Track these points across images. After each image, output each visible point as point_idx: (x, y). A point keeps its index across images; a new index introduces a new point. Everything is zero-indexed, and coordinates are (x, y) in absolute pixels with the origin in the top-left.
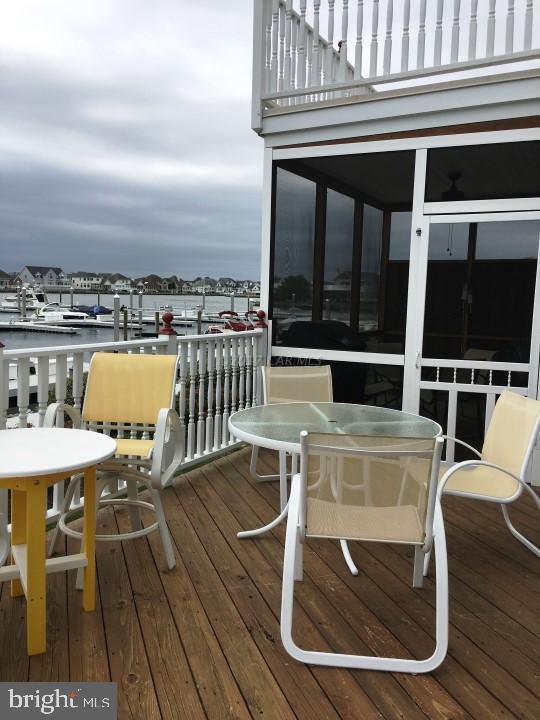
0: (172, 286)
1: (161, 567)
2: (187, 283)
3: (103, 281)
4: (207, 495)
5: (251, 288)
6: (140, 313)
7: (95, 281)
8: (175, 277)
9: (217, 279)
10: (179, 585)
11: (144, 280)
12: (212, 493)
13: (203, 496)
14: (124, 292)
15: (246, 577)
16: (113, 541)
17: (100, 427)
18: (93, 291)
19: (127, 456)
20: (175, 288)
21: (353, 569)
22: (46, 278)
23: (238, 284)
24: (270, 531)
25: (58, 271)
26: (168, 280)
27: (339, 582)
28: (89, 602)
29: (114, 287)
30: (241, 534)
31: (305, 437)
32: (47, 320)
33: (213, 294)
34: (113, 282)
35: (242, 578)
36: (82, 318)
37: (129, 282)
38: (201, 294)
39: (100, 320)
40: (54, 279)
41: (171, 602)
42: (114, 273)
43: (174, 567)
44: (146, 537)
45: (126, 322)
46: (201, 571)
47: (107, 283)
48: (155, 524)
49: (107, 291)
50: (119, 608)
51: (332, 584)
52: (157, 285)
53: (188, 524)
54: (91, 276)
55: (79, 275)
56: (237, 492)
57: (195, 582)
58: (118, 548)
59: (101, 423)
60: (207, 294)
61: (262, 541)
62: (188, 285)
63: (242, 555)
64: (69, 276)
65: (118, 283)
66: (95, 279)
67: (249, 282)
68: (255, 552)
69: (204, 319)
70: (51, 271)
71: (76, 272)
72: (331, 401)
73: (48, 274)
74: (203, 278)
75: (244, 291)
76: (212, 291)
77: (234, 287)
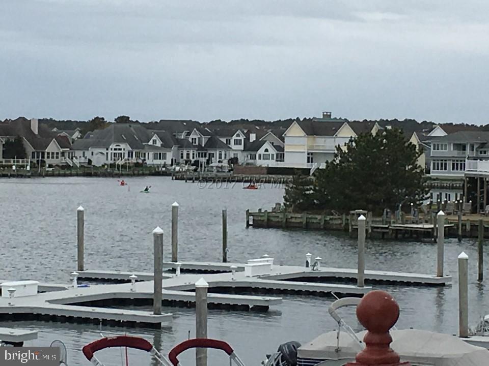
0: (14, 149)
8: (26, 121)
9: (150, 121)
20: (21, 154)
23: (214, 138)
33: (139, 170)
38: (102, 172)
60: (124, 171)
75: (234, 161)
76: (134, 160)
77: (199, 147)
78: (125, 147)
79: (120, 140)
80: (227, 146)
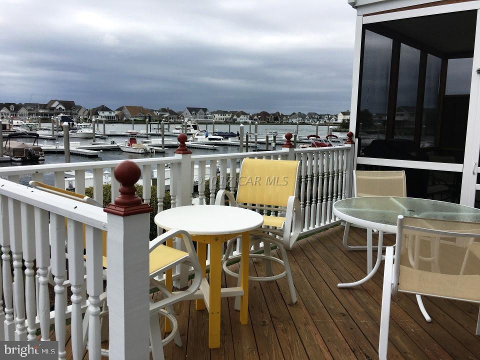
0: (276, 119)
1: (287, 301)
2: (286, 116)
3: (232, 116)
4: (314, 257)
5: (329, 119)
6: (256, 136)
7: (227, 116)
8: (278, 113)
9: (306, 113)
10: (301, 315)
11: (258, 115)
12: (316, 256)
13: (311, 257)
14: (245, 123)
15: (346, 314)
16: (255, 281)
17: (254, 207)
18: (226, 123)
19: (268, 227)
20: (278, 120)
21: (427, 317)
22: (198, 114)
23: (321, 117)
24: (361, 285)
25: (205, 110)
26: (273, 115)
27: (416, 325)
28: (244, 319)
29: (239, 120)
30: (340, 285)
31: (401, 220)
32: (199, 141)
33: (304, 124)
34: (238, 116)
35: (344, 315)
36: (220, 139)
37: (248, 117)
38: (296, 124)
39: (230, 141)
40: (203, 116)
41: (297, 325)
42: (239, 110)
43: (296, 302)
44: (275, 281)
45: (247, 142)
46: (314, 307)
47: (235, 117)
48: (284, 273)
49: (234, 122)
50: (263, 325)
51: (412, 327)
52: (266, 118)
53: (302, 274)
54: (224, 113)
55: (218, 112)
56: (334, 257)
57: (312, 314)
58: (258, 287)
59: (254, 205)
60: (301, 124)
61: (356, 291)
62: (287, 118)
63: (342, 299)
64: (212, 113)
65: (242, 117)
66: (227, 115)
67: (328, 115)
68: (351, 298)
69: (298, 140)
70: (201, 110)
71: (216, 111)
72: (405, 196)
73: (199, 112)
74: (297, 113)
75: (325, 122)
76: (302, 121)
77: (317, 119)
78: (300, 119)
79: (299, 117)
80: (324, 119)
